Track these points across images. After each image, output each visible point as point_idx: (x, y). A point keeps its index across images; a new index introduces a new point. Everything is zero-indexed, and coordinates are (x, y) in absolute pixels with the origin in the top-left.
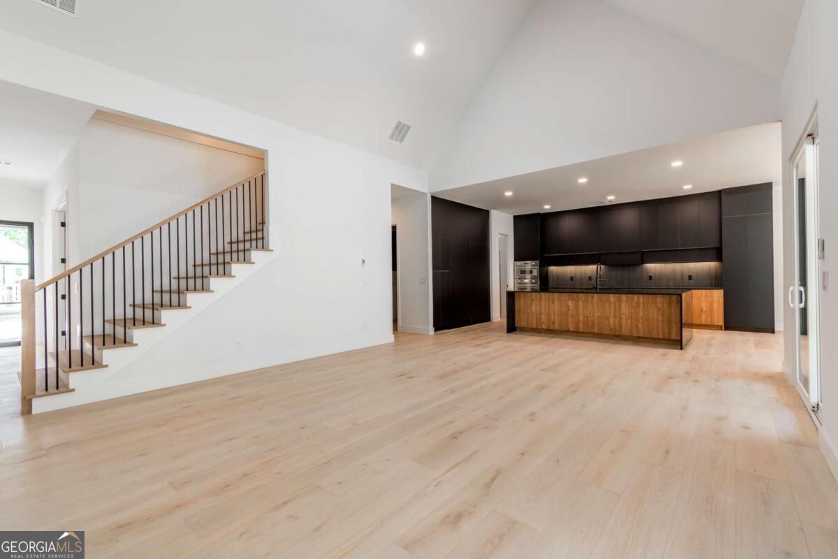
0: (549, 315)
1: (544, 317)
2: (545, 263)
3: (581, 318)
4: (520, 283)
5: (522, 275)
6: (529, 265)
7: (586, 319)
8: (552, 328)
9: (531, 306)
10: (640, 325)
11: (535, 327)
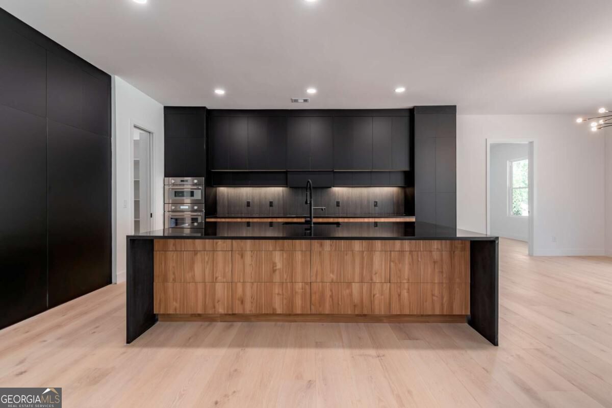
0: (232, 284)
1: (220, 290)
2: (213, 180)
3: (299, 286)
4: (173, 211)
5: (177, 198)
6: (188, 183)
7: (308, 287)
8: (238, 310)
9: (192, 268)
10: (405, 294)
11: (200, 312)
